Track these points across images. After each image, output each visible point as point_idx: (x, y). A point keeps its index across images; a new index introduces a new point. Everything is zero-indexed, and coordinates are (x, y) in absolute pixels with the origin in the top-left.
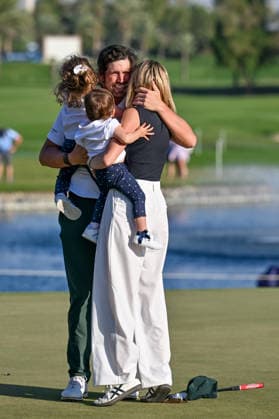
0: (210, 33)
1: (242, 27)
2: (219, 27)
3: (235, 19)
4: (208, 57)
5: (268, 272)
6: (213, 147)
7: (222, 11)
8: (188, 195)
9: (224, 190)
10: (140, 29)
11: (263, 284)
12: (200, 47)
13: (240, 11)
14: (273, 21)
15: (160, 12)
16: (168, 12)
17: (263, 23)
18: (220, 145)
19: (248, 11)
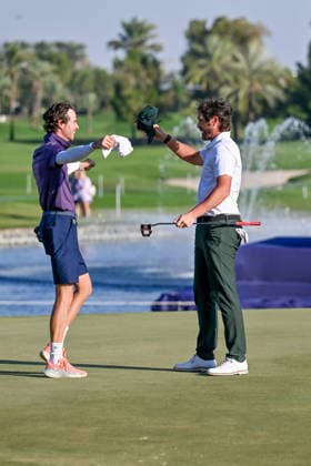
0: (111, 93)
1: (138, 87)
2: (118, 88)
3: (132, 81)
4: (110, 113)
5: (160, 299)
6: (114, 191)
7: (120, 74)
8: (92, 231)
9: (123, 228)
10: (52, 90)
11: (156, 308)
12: (103, 105)
13: (136, 73)
14: (165, 82)
15: (68, 75)
16: (74, 74)
17: (157, 84)
18: (119, 188)
19: (143, 74)
